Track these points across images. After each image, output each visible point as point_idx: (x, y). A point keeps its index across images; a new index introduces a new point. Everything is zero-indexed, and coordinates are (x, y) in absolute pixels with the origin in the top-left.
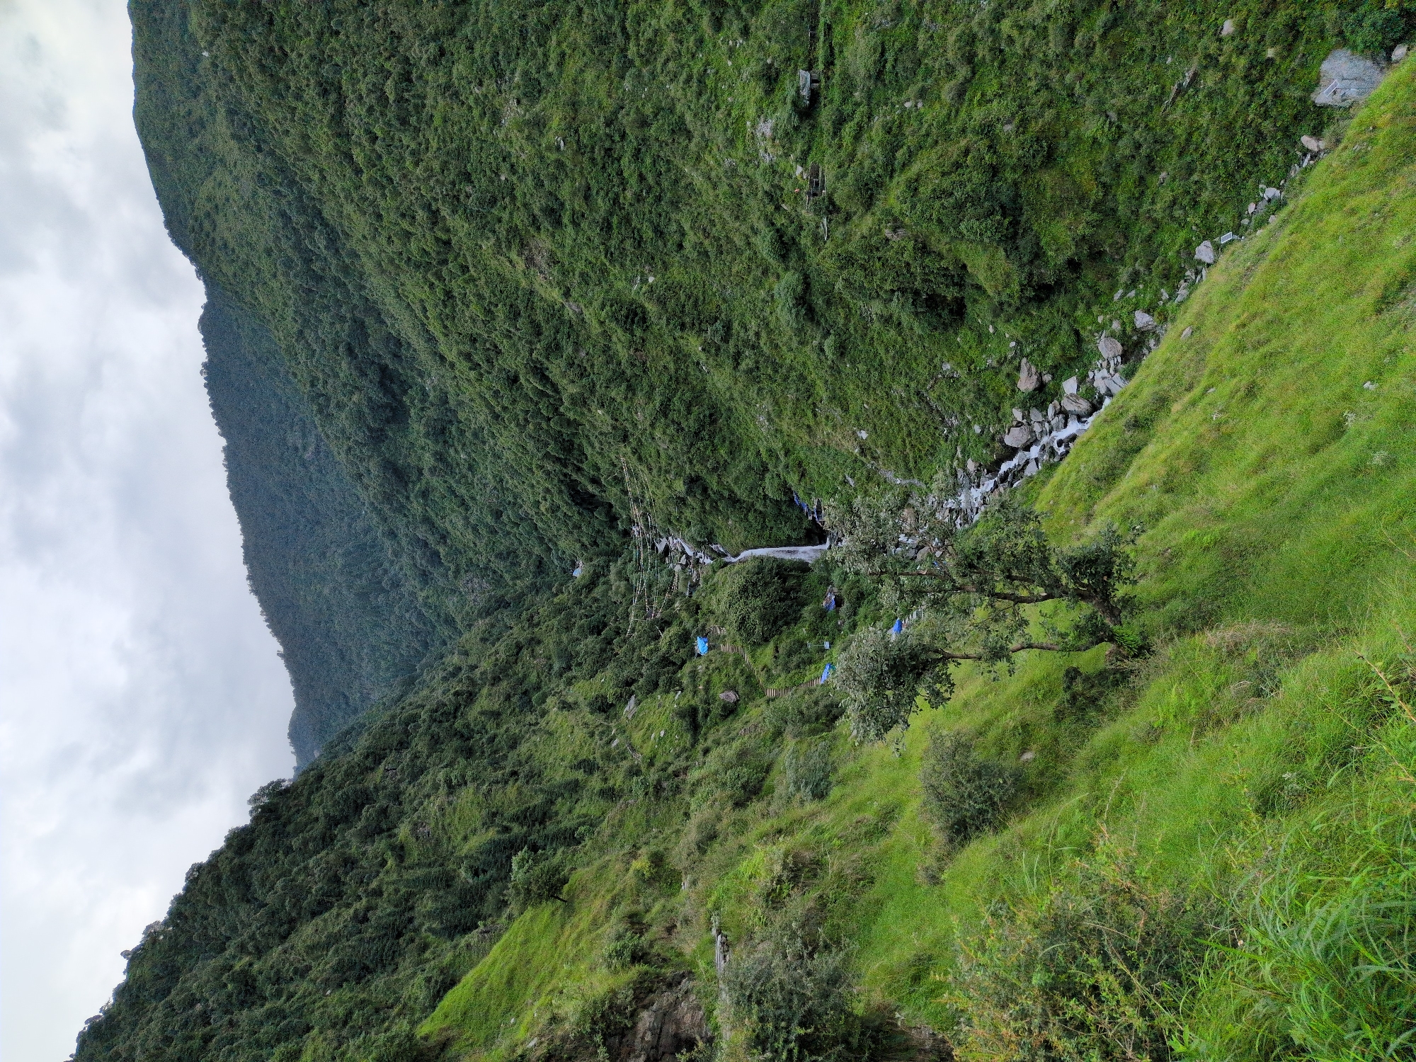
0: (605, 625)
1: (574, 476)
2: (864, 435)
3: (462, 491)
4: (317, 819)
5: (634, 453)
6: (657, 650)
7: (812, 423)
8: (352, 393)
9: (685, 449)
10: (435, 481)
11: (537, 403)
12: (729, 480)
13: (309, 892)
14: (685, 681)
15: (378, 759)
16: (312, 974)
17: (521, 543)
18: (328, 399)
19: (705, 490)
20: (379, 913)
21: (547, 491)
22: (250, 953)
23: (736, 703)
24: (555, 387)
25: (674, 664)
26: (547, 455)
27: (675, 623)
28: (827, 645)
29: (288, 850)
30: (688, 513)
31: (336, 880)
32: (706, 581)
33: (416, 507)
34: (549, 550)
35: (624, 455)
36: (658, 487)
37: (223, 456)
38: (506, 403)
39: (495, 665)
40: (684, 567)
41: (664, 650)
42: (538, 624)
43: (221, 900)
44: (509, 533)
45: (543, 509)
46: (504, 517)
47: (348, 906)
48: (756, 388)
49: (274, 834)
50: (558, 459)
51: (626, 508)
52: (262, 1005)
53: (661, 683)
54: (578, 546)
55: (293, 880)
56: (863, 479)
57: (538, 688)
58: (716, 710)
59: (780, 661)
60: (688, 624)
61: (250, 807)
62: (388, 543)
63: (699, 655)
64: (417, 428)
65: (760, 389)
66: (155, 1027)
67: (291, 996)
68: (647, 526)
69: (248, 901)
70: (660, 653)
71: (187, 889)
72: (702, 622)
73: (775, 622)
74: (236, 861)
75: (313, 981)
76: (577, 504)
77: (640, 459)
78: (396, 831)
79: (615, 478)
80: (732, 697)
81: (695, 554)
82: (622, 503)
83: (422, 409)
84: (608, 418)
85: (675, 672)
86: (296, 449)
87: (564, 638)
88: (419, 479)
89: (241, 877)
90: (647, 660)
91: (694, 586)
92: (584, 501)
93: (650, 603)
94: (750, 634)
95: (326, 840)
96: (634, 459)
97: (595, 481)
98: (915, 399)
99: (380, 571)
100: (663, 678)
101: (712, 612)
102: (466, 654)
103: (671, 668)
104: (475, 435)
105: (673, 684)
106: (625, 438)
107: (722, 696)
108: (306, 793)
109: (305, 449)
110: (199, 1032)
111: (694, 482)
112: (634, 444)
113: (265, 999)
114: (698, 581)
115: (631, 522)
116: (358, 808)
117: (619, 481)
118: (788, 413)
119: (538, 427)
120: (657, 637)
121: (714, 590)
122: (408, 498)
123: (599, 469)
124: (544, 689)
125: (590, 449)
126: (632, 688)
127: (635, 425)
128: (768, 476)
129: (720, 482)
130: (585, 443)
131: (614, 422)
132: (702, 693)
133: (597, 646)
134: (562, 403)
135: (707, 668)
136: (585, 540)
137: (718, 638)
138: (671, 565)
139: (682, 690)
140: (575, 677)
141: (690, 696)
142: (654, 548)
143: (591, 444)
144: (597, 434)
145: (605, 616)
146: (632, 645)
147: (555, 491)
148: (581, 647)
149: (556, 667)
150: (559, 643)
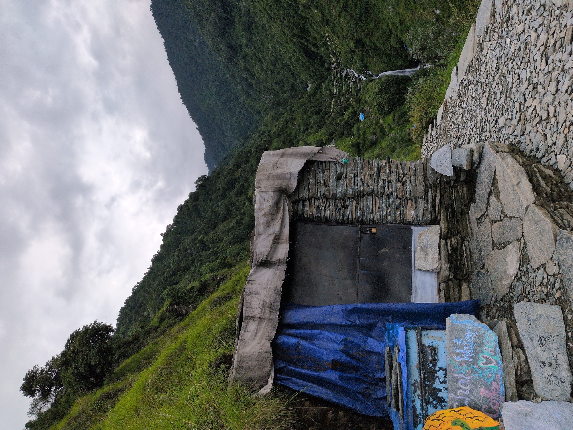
0: (321, 110)
1: (306, 44)
2: (438, 12)
3: (259, 54)
4: (219, 189)
5: (331, 30)
6: (343, 120)
8: (211, 13)
9: (354, 26)
10: (248, 51)
11: (288, 10)
12: (374, 39)
13: (220, 214)
14: (355, 132)
15: (239, 167)
16: (225, 240)
17: (285, 77)
18: (202, 17)
19: (363, 45)
20: (245, 220)
21: (295, 52)
22: (203, 234)
23: (376, 140)
25: (350, 125)
26: (294, 35)
27: (350, 108)
29: (211, 200)
30: (355, 57)
31: (229, 209)
32: (364, 88)
33: (241, 63)
34: (296, 79)
35: (327, 32)
36: (342, 45)
37: (164, 47)
38: (275, 11)
39: (278, 129)
40: (354, 83)
41: (346, 119)
42: (294, 112)
43: (190, 217)
44: (280, 72)
45: (293, 60)
46: (277, 65)
47: (234, 218)
49: (205, 194)
50: (299, 36)
51: (329, 57)
52: (209, 250)
53: (345, 133)
54: (309, 76)
55: (214, 210)
57: (295, 138)
58: (368, 143)
59: (395, 121)
60: (356, 108)
61: (196, 185)
62: (232, 80)
63: (361, 121)
64: (239, 27)
66: (176, 257)
67: (218, 247)
68: (338, 65)
69: (200, 217)
71: (178, 213)
72: (362, 106)
73: (394, 104)
74: (194, 203)
75: (225, 242)
76: (307, 57)
77: (334, 33)
78: (248, 192)
79: (323, 43)
80: (375, 137)
81: (359, 76)
82: (326, 54)
83: (240, 18)
84: (320, 14)
85: (350, 129)
86: (192, 41)
87: (305, 117)
88: (242, 51)
89: (196, 209)
90: (339, 124)
91: (359, 91)
92: (311, 55)
93: (340, 100)
94: (383, 110)
95: (224, 196)
96: (332, 33)
97: (315, 45)
99: (230, 93)
100: (346, 131)
101: (366, 102)
102: (267, 125)
103: (349, 127)
104: (263, 28)
105: (350, 134)
106: (327, 23)
107: (370, 137)
108: (214, 179)
109: (195, 41)
110: (190, 258)
111: (359, 42)
112: (331, 25)
113: (210, 248)
114: (360, 89)
115: (331, 63)
116: (233, 185)
117: (325, 44)
119: (289, 21)
120: (343, 114)
121: (367, 92)
122: (238, 59)
123: (316, 39)
124: (298, 138)
125: (312, 30)
126: (333, 136)
127: (332, 16)
128: (392, 36)
129: (370, 41)
130: (310, 27)
131: (322, 16)
132: (362, 137)
133: (318, 119)
134: (299, 8)
135: (364, 126)
136: (311, 73)
137: (369, 113)
138: (349, 82)
139: (354, 136)
140: (310, 133)
141: (357, 138)
142: (341, 75)
143: (312, 27)
144: (315, 22)
145: (321, 106)
146: (333, 118)
147: (298, 51)
148: (312, 120)
149: (302, 129)
150: (303, 119)
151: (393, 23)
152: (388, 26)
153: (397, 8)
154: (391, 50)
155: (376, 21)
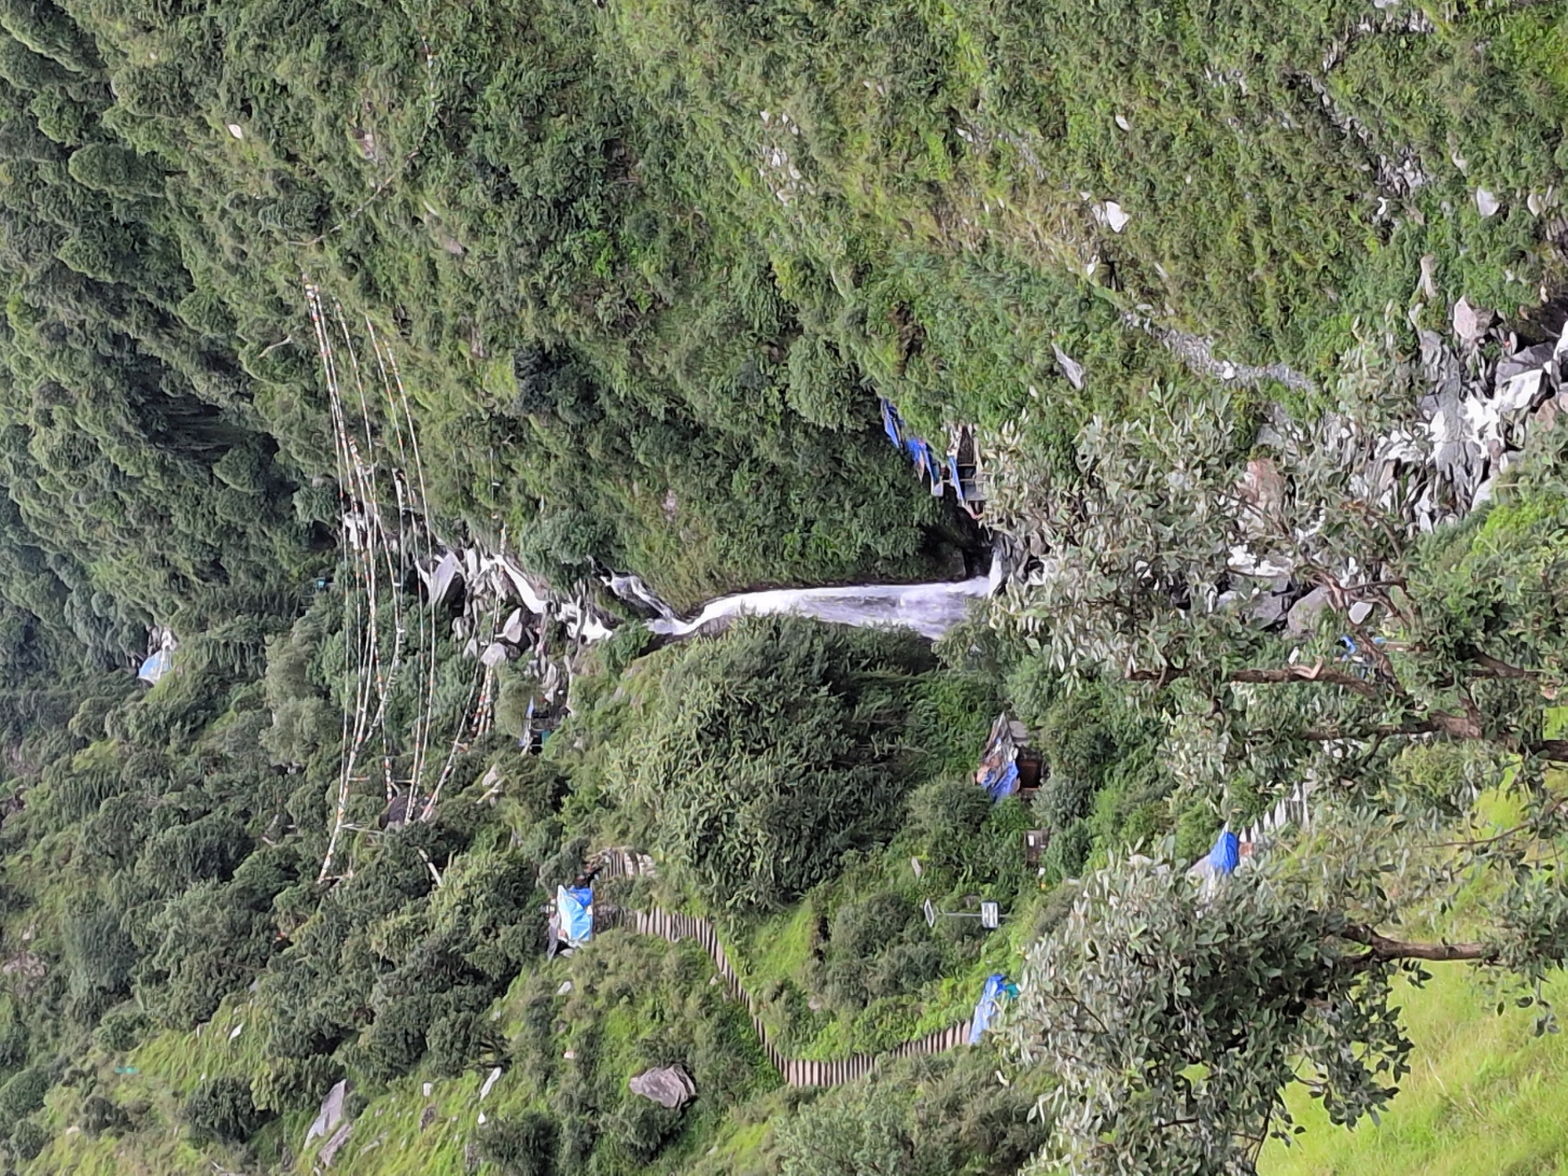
0: (246, 845)
1: (148, 344)
2: (1115, 216)
5: (349, 268)
6: (421, 928)
7: (944, 177)
9: (522, 256)
11: (24, 100)
12: (667, 361)
14: (516, 1034)
19: (588, 394)
21: (56, 392)
23: (686, 1107)
24: (84, 46)
25: (479, 977)
26: (57, 274)
27: (482, 839)
28: (990, 914)
30: (528, 470)
32: (589, 698)
34: (60, 590)
36: (430, 382)
40: (517, 650)
41: (445, 925)
45: (39, 452)
48: (759, 59)
50: (96, 288)
51: (321, 450)
53: (433, 1042)
54: (159, 576)
56: (1113, 362)
58: (618, 1131)
59: (835, 965)
60: (528, 843)
63: (563, 948)
65: (774, 62)
68: (393, 516)
70: (431, 941)
72: (573, 834)
73: (818, 836)
76: (154, 438)
77: (370, 288)
79: (287, 352)
80: (673, 1087)
81: (553, 608)
82: (309, 433)
84: (264, 151)
85: (482, 1005)
87: (107, 888)
90: (388, 965)
91: (550, 714)
92: (183, 429)
93: (401, 773)
94: (735, 874)
96: (350, 287)
97: (218, 362)
98: (1282, 101)
100: (440, 1023)
101: (607, 803)
103: (469, 991)
105: (476, 1046)
106: (321, 218)
107: (637, 1085)
112: (350, 238)
114: (561, 699)
115: (339, 499)
117: (299, 360)
118: (865, 143)
120: (424, 887)
121: (614, 728)
123: (230, 321)
124: (38, 1060)
125: (201, 252)
126: (338, 1057)
127: (355, 177)
128: (798, 348)
129: (636, 368)
130: (184, 232)
131: (283, 165)
132: (570, 1078)
133: (220, 916)
134: (110, 99)
135: (590, 990)
136: (182, 559)
137: (627, 888)
138: (472, 645)
139: (505, 1064)
140: (141, 1022)
141: (529, 1083)
142: (414, 586)
143: (205, 237)
144: (224, 202)
145: (245, 814)
146: (337, 912)
147: (81, 395)
148: (164, 920)
149: (80, 985)
150: (91, 905)
151: (805, 266)
152: (767, 275)
153: (828, 165)
154: (787, 448)
155: (677, 237)
